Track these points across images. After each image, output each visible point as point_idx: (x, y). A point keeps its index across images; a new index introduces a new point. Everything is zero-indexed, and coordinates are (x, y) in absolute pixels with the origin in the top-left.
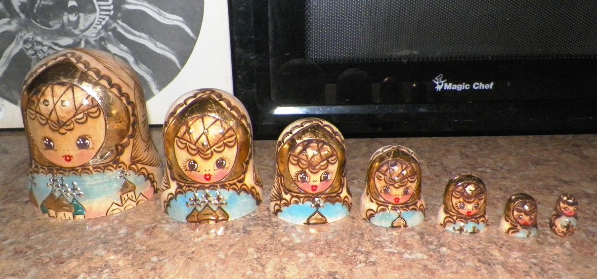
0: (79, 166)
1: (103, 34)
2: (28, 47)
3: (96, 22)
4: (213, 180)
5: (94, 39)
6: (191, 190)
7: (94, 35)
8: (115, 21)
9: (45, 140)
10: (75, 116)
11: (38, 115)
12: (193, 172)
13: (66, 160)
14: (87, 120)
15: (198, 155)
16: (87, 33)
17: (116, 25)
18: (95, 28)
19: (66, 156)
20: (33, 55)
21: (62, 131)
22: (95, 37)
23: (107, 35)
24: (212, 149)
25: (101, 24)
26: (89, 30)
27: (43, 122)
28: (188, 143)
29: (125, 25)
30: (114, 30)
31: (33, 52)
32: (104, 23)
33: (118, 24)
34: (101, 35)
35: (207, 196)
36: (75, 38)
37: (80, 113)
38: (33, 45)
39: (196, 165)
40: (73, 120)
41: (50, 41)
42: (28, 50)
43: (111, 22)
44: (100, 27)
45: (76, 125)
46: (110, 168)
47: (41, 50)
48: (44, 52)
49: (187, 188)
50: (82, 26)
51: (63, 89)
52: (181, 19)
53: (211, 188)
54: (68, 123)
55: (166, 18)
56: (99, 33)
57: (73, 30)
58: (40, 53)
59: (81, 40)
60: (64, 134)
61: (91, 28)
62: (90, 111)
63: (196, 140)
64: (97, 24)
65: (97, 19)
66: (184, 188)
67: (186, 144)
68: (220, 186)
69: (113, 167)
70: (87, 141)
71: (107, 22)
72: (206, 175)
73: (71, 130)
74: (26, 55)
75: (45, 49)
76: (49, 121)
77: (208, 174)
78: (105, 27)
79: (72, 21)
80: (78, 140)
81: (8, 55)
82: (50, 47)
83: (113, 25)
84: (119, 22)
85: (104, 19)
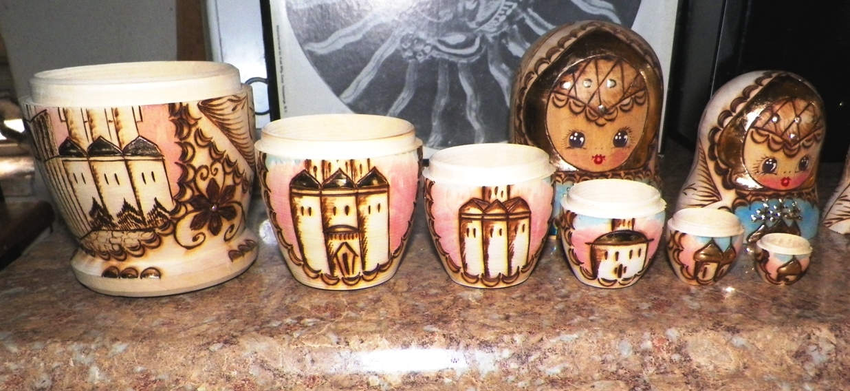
0: (610, 171)
1: (505, 28)
2: (405, 47)
3: (500, 11)
4: (791, 187)
5: (492, 35)
6: (760, 200)
7: (495, 29)
8: (525, 10)
9: (573, 134)
10: (621, 100)
11: (571, 100)
12: (768, 174)
13: (596, 162)
14: (632, 107)
15: (782, 150)
16: (485, 27)
17: (524, 15)
18: (497, 19)
19: (597, 156)
20: (410, 58)
21: (601, 121)
22: (496, 32)
23: (512, 30)
24: (801, 142)
25: (505, 14)
26: (488, 23)
27: (577, 110)
28: (771, 135)
29: (536, 15)
30: (522, 23)
31: (411, 54)
32: (509, 12)
33: (528, 13)
34: (503, 30)
35: (781, 207)
36: (470, 34)
37: (628, 97)
38: (413, 44)
39: (775, 165)
40: (618, 106)
41: (436, 38)
42: (405, 50)
43: (519, 11)
44: (503, 18)
45: (620, 113)
46: (640, 175)
47: (423, 51)
48: (425, 54)
49: (754, 198)
50: (480, 18)
51: (610, 64)
52: (610, 6)
53: (787, 196)
54: (611, 111)
55: (594, 6)
56: (501, 27)
57: (468, 23)
58: (420, 55)
59: (476, 37)
60: (602, 125)
61: (492, 20)
62: (637, 94)
63: (783, 130)
64: (500, 15)
65: (502, 7)
66: (748, 198)
67: (768, 136)
68: (797, 194)
69: (642, 173)
70: (626, 137)
71: (514, 11)
72: (784, 179)
73: (612, 120)
74: (401, 57)
75: (428, 49)
76: (587, 108)
77: (786, 177)
78: (510, 19)
79: (468, 10)
80: (617, 135)
81: (378, 58)
82: (435, 48)
83: (521, 17)
84: (530, 10)
85: (510, 7)
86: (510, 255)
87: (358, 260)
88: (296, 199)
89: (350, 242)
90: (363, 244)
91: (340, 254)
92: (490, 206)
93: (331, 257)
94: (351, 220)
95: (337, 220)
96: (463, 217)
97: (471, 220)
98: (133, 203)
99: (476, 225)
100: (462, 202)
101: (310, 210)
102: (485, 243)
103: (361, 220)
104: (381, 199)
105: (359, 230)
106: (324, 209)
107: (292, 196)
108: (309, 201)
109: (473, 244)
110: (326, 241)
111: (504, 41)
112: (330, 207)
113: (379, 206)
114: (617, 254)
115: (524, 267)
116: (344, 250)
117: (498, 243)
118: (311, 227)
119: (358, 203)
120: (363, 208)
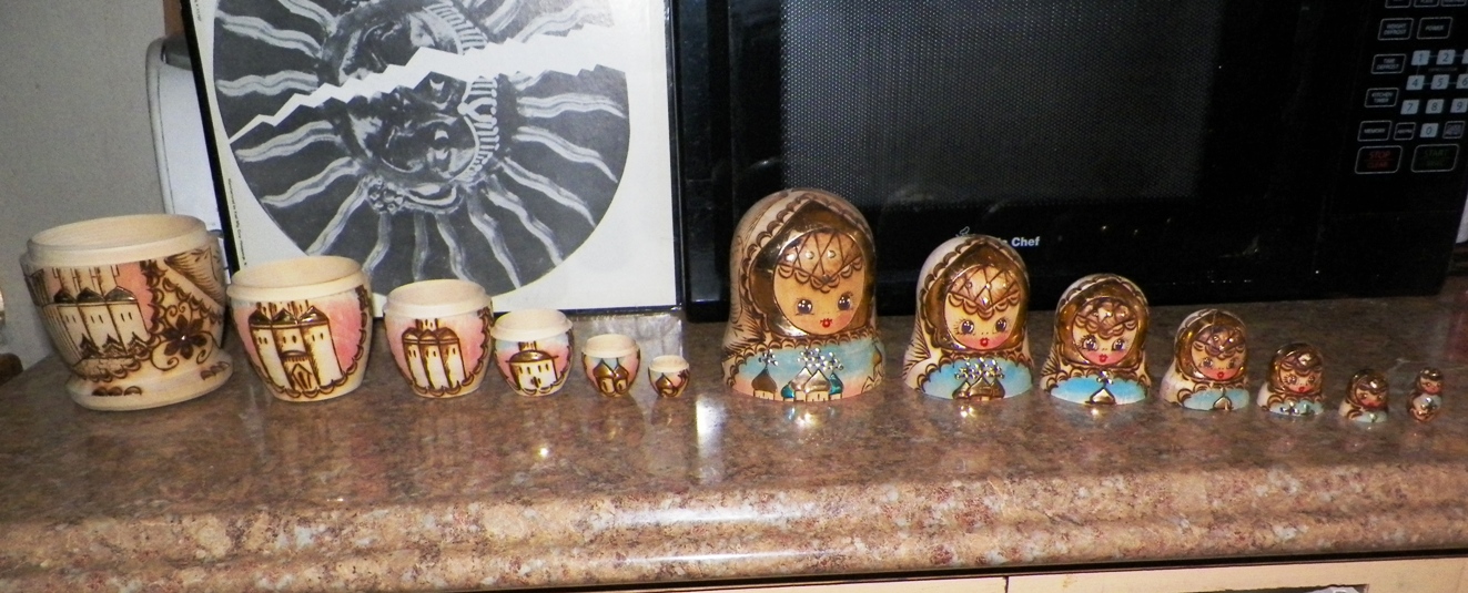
83: (498, 166)
84: (507, 159)
85: (486, 156)
86: (447, 372)
87: (312, 377)
88: (255, 332)
89: (301, 363)
90: (313, 363)
91: (296, 373)
92: (423, 334)
93: (289, 376)
94: (299, 346)
95: (288, 346)
96: (406, 343)
97: (411, 344)
98: (115, 337)
99: (414, 348)
100: (403, 330)
101: (266, 341)
102: (424, 362)
103: (307, 347)
104: (324, 329)
105: (307, 353)
106: (276, 339)
107: (251, 330)
108: (264, 334)
109: (416, 362)
110: (283, 363)
111: (483, 191)
112: (280, 337)
113: (322, 335)
114: (528, 369)
115: (464, 381)
116: (298, 370)
117: (434, 362)
118: (269, 352)
119: (302, 333)
120: (307, 337)
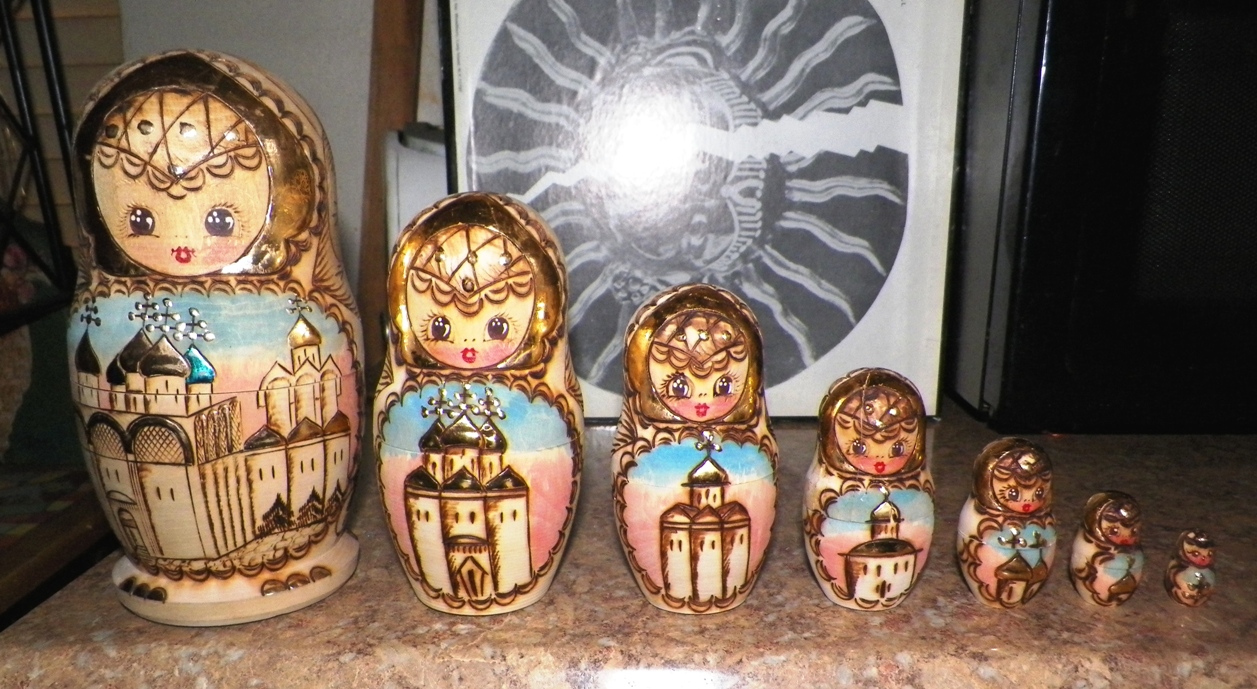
1: (739, 267)
2: (619, 287)
3: (731, 248)
5: (724, 275)
7: (726, 268)
8: (762, 247)
15: (453, 305)
16: (714, 266)
17: (761, 252)
18: (729, 257)
20: (625, 299)
22: (727, 271)
23: (747, 270)
24: (483, 294)
25: (737, 251)
26: (718, 261)
28: (434, 279)
29: (775, 253)
30: (758, 261)
31: (625, 295)
32: (742, 249)
33: (765, 251)
34: (736, 269)
36: (695, 273)
38: (627, 284)
39: (447, 326)
41: (655, 278)
42: (618, 290)
43: (755, 247)
44: (735, 256)
47: (639, 291)
50: (707, 255)
55: (845, 243)
56: (733, 265)
57: (694, 261)
58: (636, 296)
59: (703, 276)
61: (723, 258)
64: (732, 252)
65: (734, 243)
67: (431, 281)
71: (748, 248)
72: (466, 351)
74: (613, 299)
75: (645, 289)
77: (469, 347)
78: (744, 256)
79: (694, 246)
81: (585, 299)
82: (651, 287)
83: (757, 253)
84: (768, 248)
85: (744, 243)
111: (737, 281)
